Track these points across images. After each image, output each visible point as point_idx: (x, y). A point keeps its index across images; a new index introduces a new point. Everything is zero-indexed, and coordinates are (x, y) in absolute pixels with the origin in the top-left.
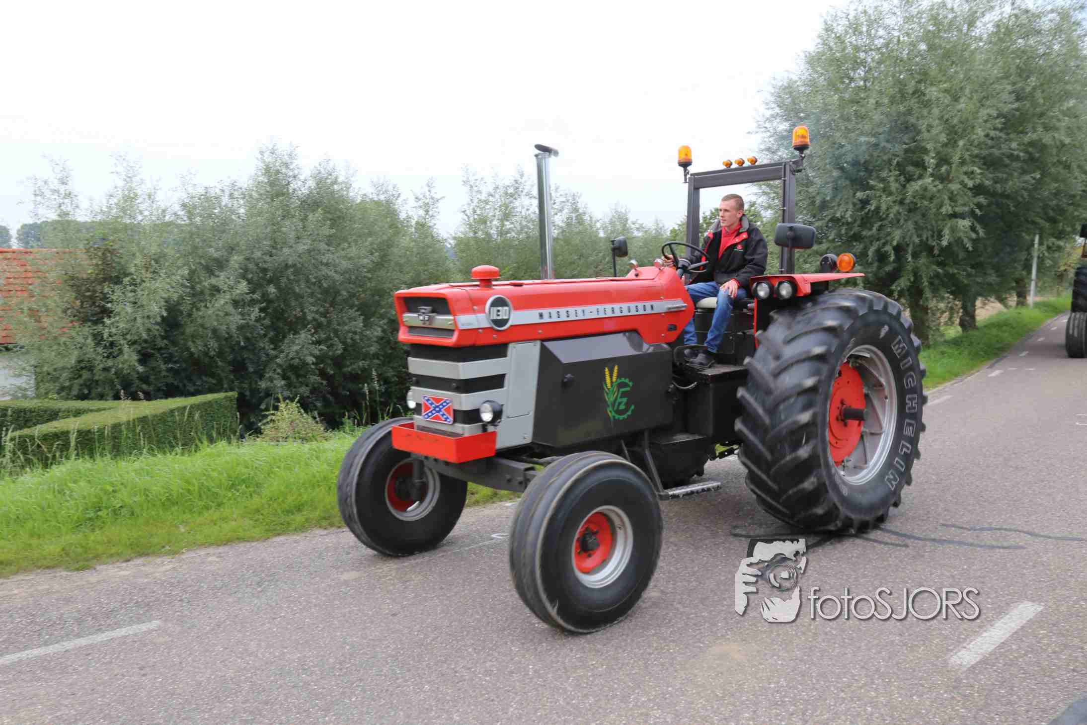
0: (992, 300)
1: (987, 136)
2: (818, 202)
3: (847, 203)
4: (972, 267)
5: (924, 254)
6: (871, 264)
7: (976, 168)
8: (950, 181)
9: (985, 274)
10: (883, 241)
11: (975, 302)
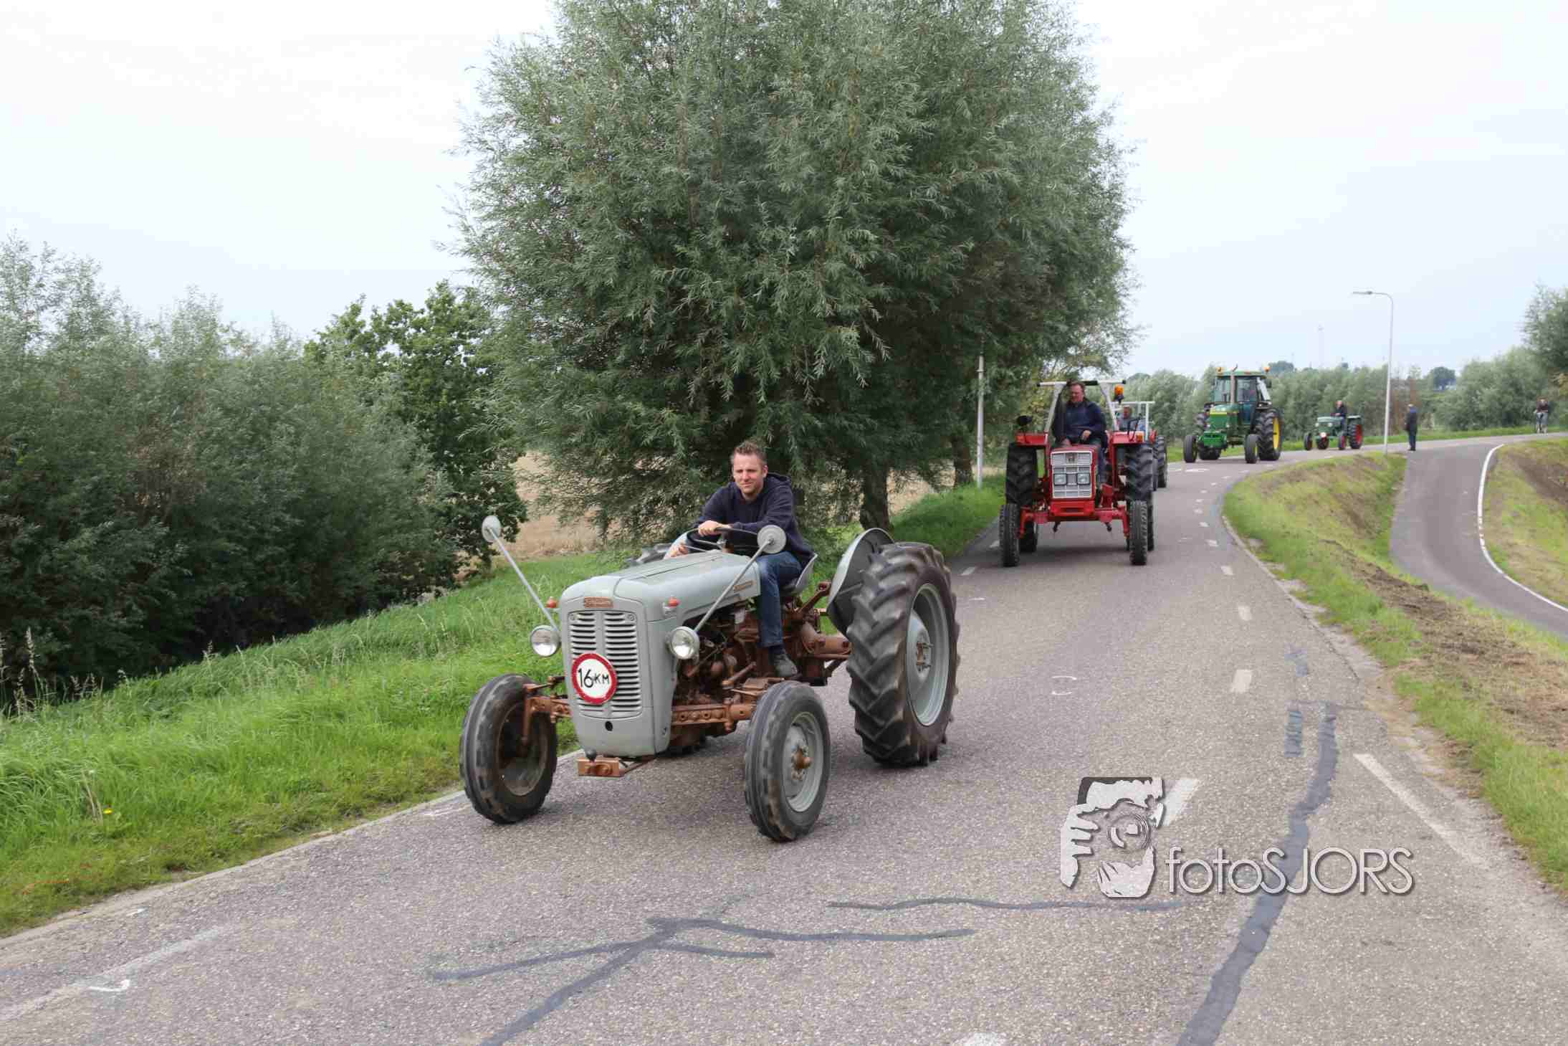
0: (913, 476)
1: (885, 174)
2: (592, 289)
3: (646, 293)
4: (875, 414)
5: (790, 391)
6: (694, 411)
7: (868, 232)
8: (827, 256)
9: (897, 427)
10: (715, 364)
11: (885, 481)
